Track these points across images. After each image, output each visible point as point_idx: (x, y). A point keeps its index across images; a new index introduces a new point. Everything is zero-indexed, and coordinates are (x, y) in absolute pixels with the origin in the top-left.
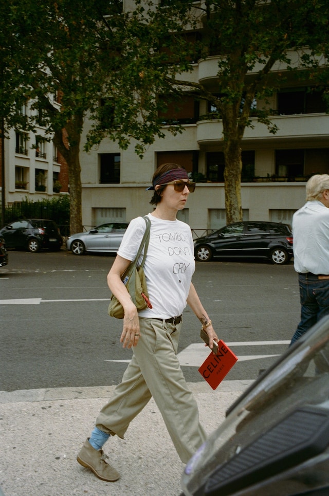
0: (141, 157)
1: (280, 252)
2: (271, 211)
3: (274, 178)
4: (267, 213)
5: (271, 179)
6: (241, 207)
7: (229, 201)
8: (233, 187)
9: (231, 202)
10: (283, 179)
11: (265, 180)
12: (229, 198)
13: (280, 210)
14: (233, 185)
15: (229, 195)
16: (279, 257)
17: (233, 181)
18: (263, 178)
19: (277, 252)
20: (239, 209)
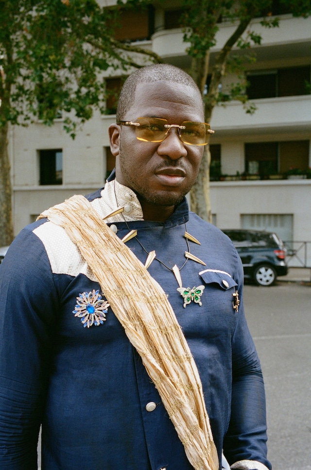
0: (73, 136)
1: (266, 270)
2: (242, 215)
3: (245, 176)
4: (238, 218)
5: (241, 177)
6: (210, 212)
7: (195, 203)
8: (199, 185)
9: (197, 205)
10: (255, 177)
11: (234, 178)
12: (195, 199)
13: (252, 215)
14: (200, 182)
15: (196, 195)
16: (265, 276)
17: (200, 178)
18: (232, 176)
19: (262, 270)
20: (208, 214)
